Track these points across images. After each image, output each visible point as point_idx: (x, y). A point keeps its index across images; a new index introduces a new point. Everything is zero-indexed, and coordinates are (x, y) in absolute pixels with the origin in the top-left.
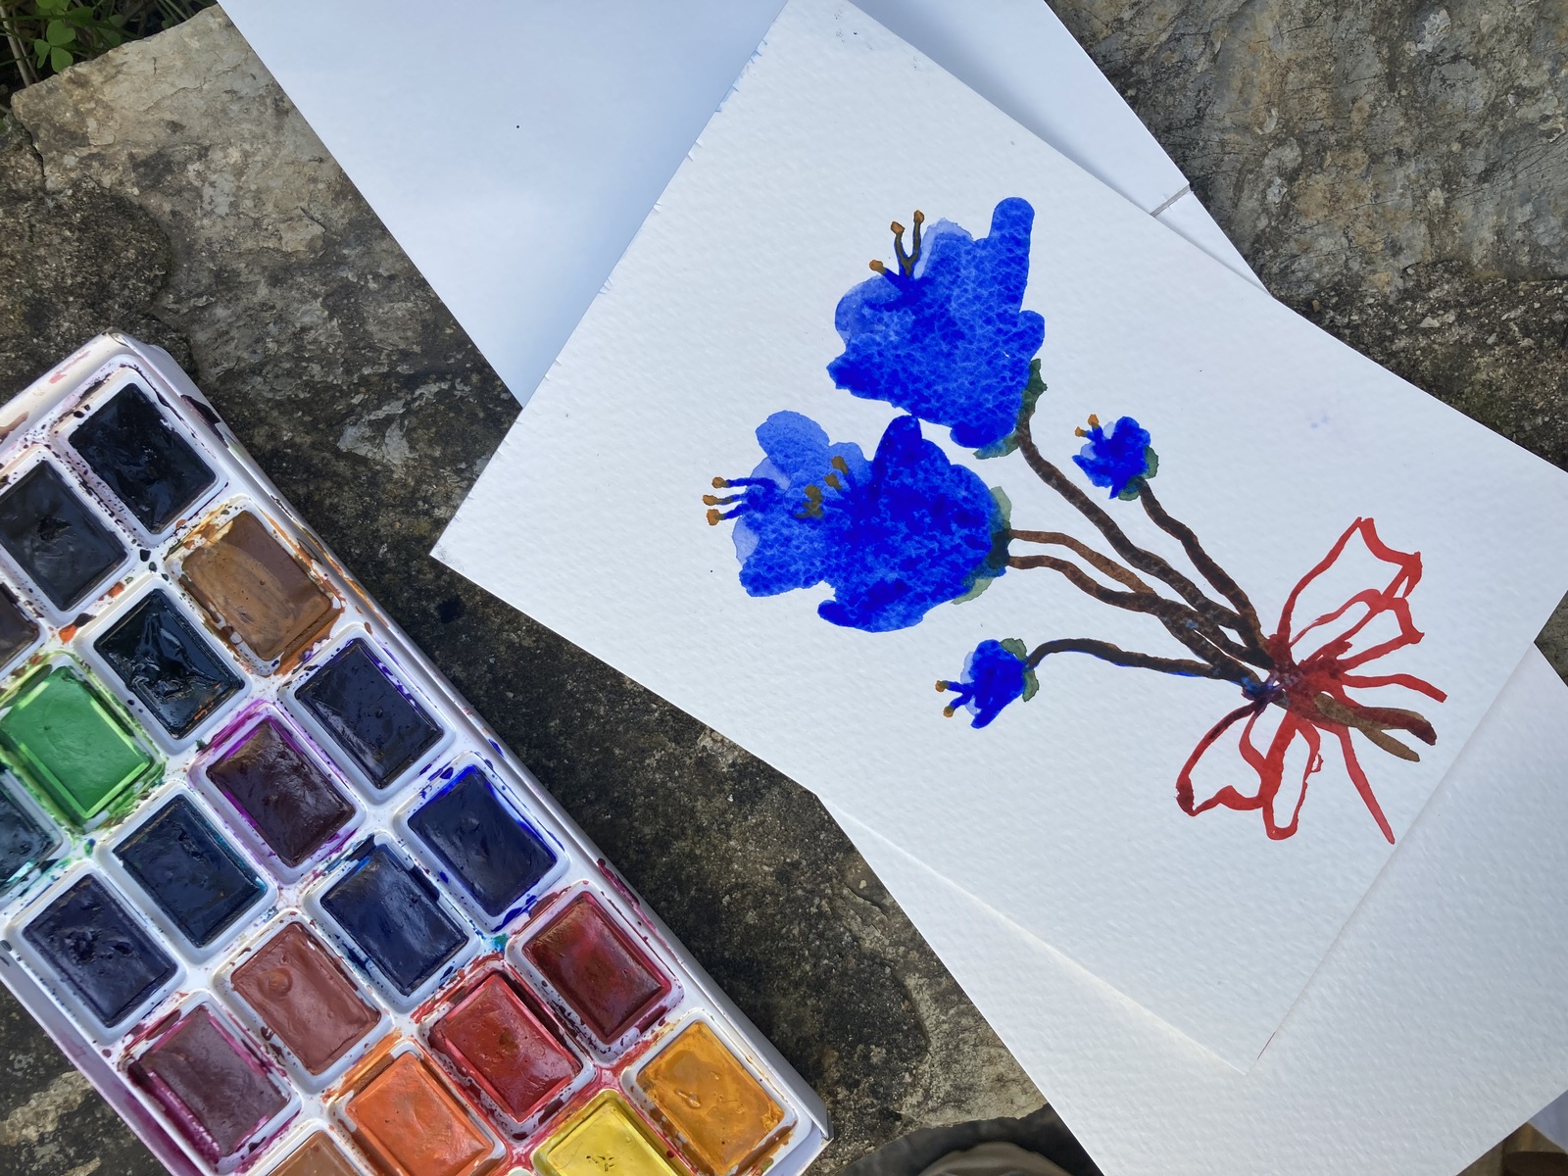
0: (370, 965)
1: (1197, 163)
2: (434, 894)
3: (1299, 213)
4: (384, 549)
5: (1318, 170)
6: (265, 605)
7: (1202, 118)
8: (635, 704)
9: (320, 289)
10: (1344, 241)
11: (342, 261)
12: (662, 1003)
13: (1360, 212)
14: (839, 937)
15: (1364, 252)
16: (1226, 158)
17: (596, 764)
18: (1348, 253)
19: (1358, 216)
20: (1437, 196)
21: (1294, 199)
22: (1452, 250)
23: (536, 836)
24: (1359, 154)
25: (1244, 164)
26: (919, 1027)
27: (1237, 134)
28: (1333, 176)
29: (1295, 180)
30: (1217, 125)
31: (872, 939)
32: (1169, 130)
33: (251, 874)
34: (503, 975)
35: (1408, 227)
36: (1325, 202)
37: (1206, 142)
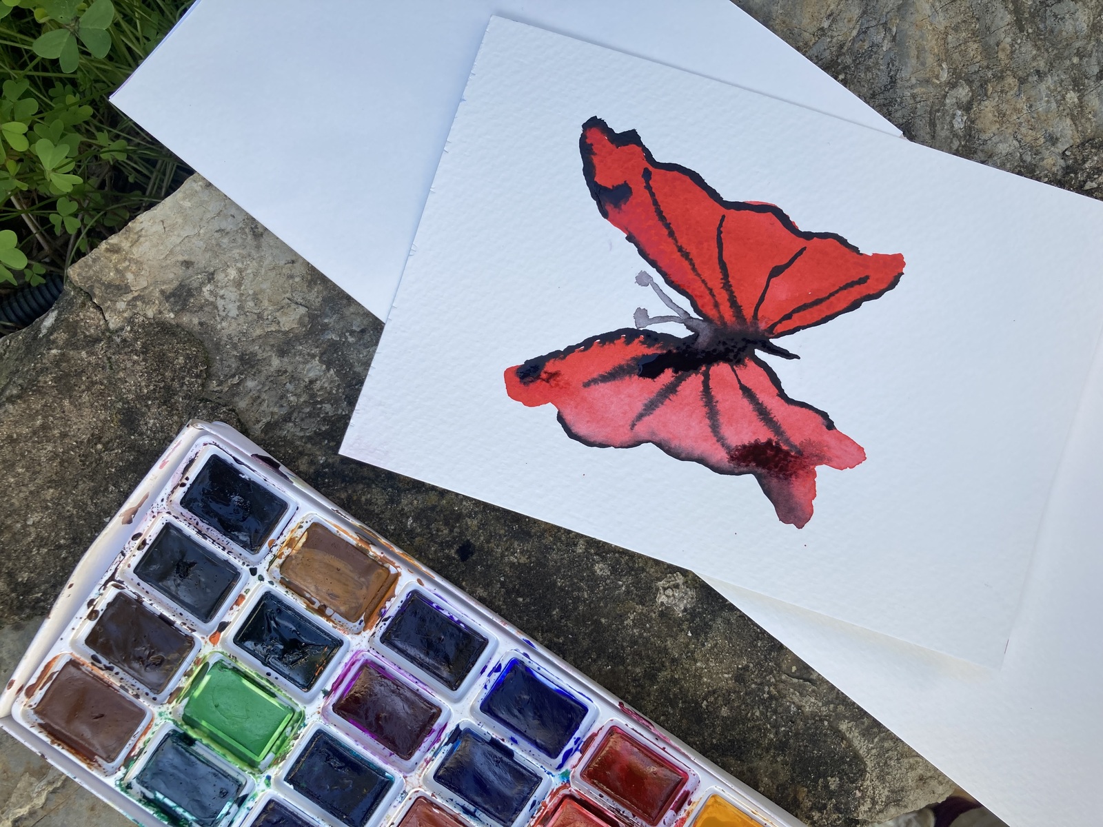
0: (479, 813)
1: (899, 114)
2: (510, 754)
3: (979, 131)
4: (410, 521)
5: (985, 98)
6: (345, 584)
7: (895, 82)
8: (606, 584)
9: (315, 351)
10: (1015, 143)
11: (325, 328)
12: (685, 788)
13: (1022, 120)
14: (788, 709)
15: (1032, 147)
16: (918, 106)
17: (591, 634)
18: (1021, 151)
19: (1021, 123)
20: (1072, 97)
21: (973, 122)
22: (1091, 131)
23: (570, 696)
24: (1010, 80)
25: (932, 107)
26: (857, 757)
27: (922, 87)
28: (997, 99)
29: (971, 109)
30: (907, 84)
31: (810, 704)
32: (873, 96)
33: (381, 772)
34: (572, 797)
35: (1058, 123)
36: (996, 119)
37: (902, 98)
